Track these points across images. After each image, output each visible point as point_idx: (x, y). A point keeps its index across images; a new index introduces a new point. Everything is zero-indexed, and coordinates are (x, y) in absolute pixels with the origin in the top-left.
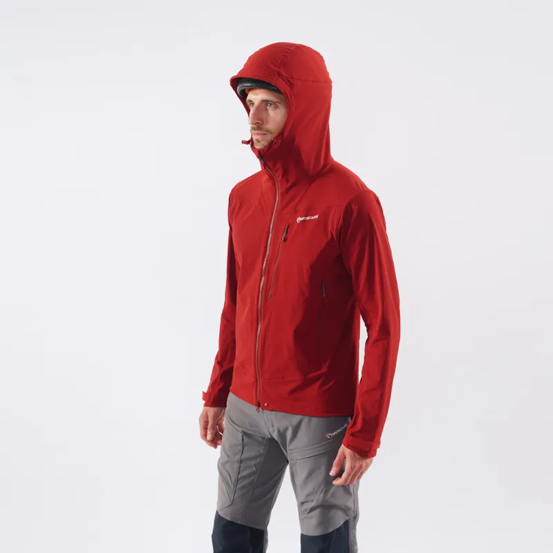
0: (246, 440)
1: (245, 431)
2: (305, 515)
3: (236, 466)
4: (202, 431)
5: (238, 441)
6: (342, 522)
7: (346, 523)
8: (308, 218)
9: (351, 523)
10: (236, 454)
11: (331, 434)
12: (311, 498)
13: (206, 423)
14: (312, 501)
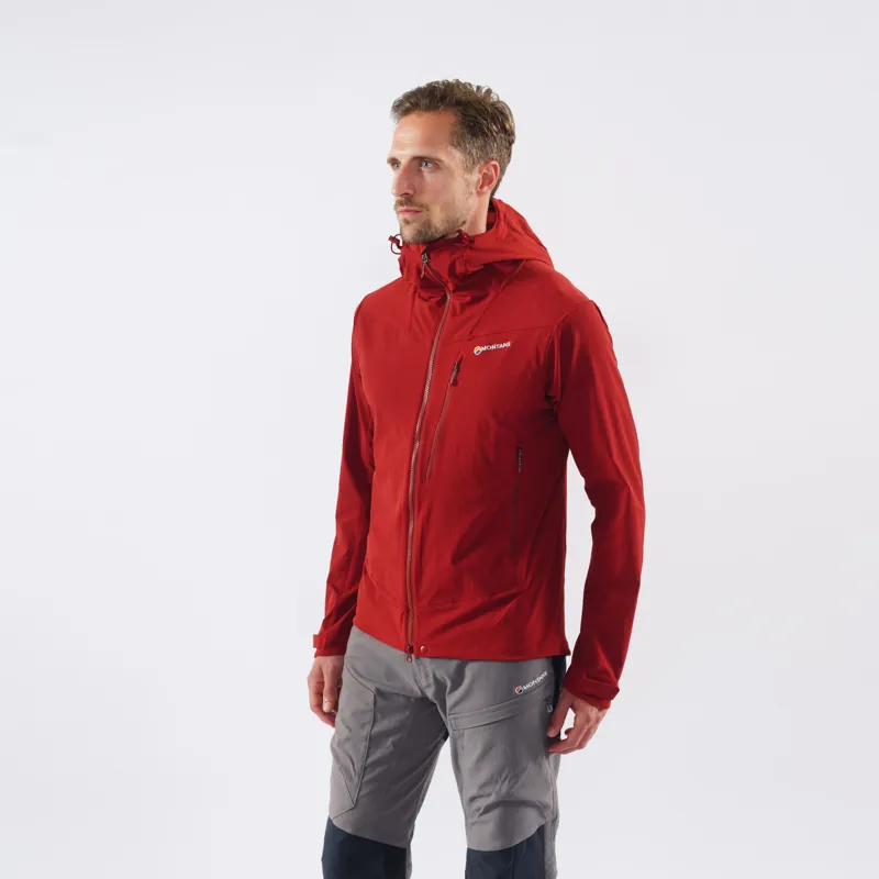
0: (381, 702)
1: (382, 688)
2: (475, 818)
3: (363, 746)
4: (313, 698)
5: (367, 704)
6: (533, 830)
7: (541, 830)
8: (493, 347)
9: (548, 829)
10: (363, 726)
11: (521, 688)
12: (488, 790)
13: (321, 684)
14: (490, 795)
